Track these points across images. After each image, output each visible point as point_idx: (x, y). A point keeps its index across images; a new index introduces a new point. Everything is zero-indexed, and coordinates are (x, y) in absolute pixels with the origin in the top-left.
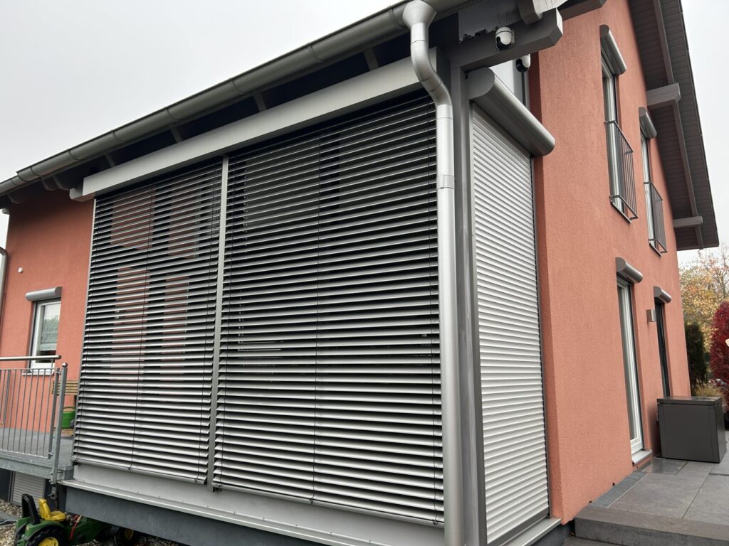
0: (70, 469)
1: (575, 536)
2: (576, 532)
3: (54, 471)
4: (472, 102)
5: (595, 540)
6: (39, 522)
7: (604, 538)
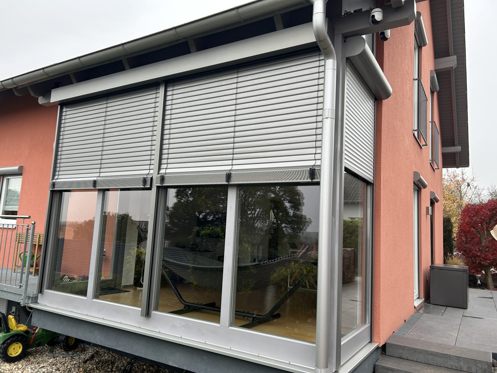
0: (35, 296)
1: (385, 354)
2: (386, 352)
3: (24, 297)
4: (348, 59)
5: (399, 358)
6: (9, 332)
7: (405, 357)
